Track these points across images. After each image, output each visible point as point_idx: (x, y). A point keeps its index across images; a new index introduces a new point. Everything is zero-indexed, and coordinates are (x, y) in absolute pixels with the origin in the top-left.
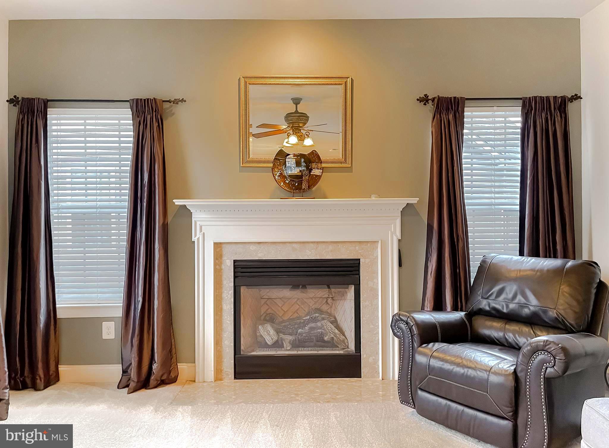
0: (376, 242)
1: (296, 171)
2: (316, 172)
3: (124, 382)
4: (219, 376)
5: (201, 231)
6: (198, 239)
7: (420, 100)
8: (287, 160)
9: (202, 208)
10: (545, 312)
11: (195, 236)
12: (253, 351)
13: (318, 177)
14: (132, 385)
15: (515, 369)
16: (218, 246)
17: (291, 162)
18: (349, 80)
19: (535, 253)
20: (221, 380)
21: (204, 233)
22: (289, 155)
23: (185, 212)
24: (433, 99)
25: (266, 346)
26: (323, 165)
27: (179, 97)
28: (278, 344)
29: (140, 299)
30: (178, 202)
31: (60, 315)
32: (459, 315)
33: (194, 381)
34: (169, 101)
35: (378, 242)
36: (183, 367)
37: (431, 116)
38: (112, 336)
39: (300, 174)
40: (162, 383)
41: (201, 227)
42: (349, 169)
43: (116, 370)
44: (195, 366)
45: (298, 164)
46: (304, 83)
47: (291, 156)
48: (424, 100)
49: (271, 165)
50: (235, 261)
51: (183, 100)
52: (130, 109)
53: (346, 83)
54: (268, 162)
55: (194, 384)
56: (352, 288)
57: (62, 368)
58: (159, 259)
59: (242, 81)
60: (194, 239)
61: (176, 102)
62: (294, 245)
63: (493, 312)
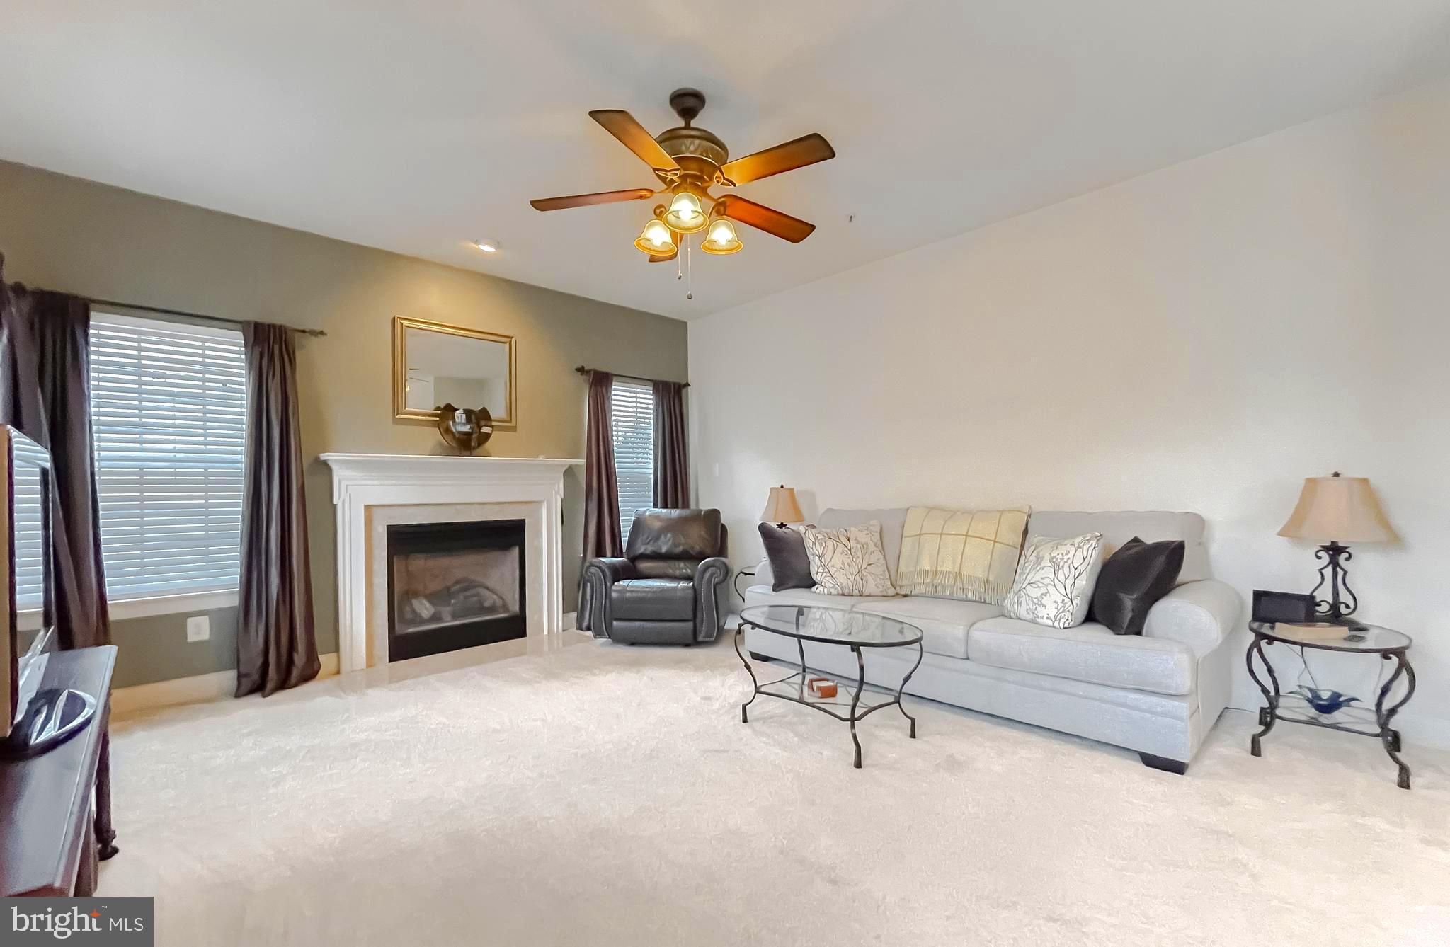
0: (540, 502)
2: (486, 430)
10: (693, 548)
15: (693, 585)
17: (460, 416)
19: (665, 506)
22: (457, 410)
26: (494, 423)
27: (318, 328)
28: (435, 618)
34: (304, 331)
38: (205, 636)
39: (470, 431)
42: (514, 429)
45: (468, 421)
47: (461, 411)
50: (389, 527)
51: (322, 333)
59: (398, 323)
62: (458, 507)
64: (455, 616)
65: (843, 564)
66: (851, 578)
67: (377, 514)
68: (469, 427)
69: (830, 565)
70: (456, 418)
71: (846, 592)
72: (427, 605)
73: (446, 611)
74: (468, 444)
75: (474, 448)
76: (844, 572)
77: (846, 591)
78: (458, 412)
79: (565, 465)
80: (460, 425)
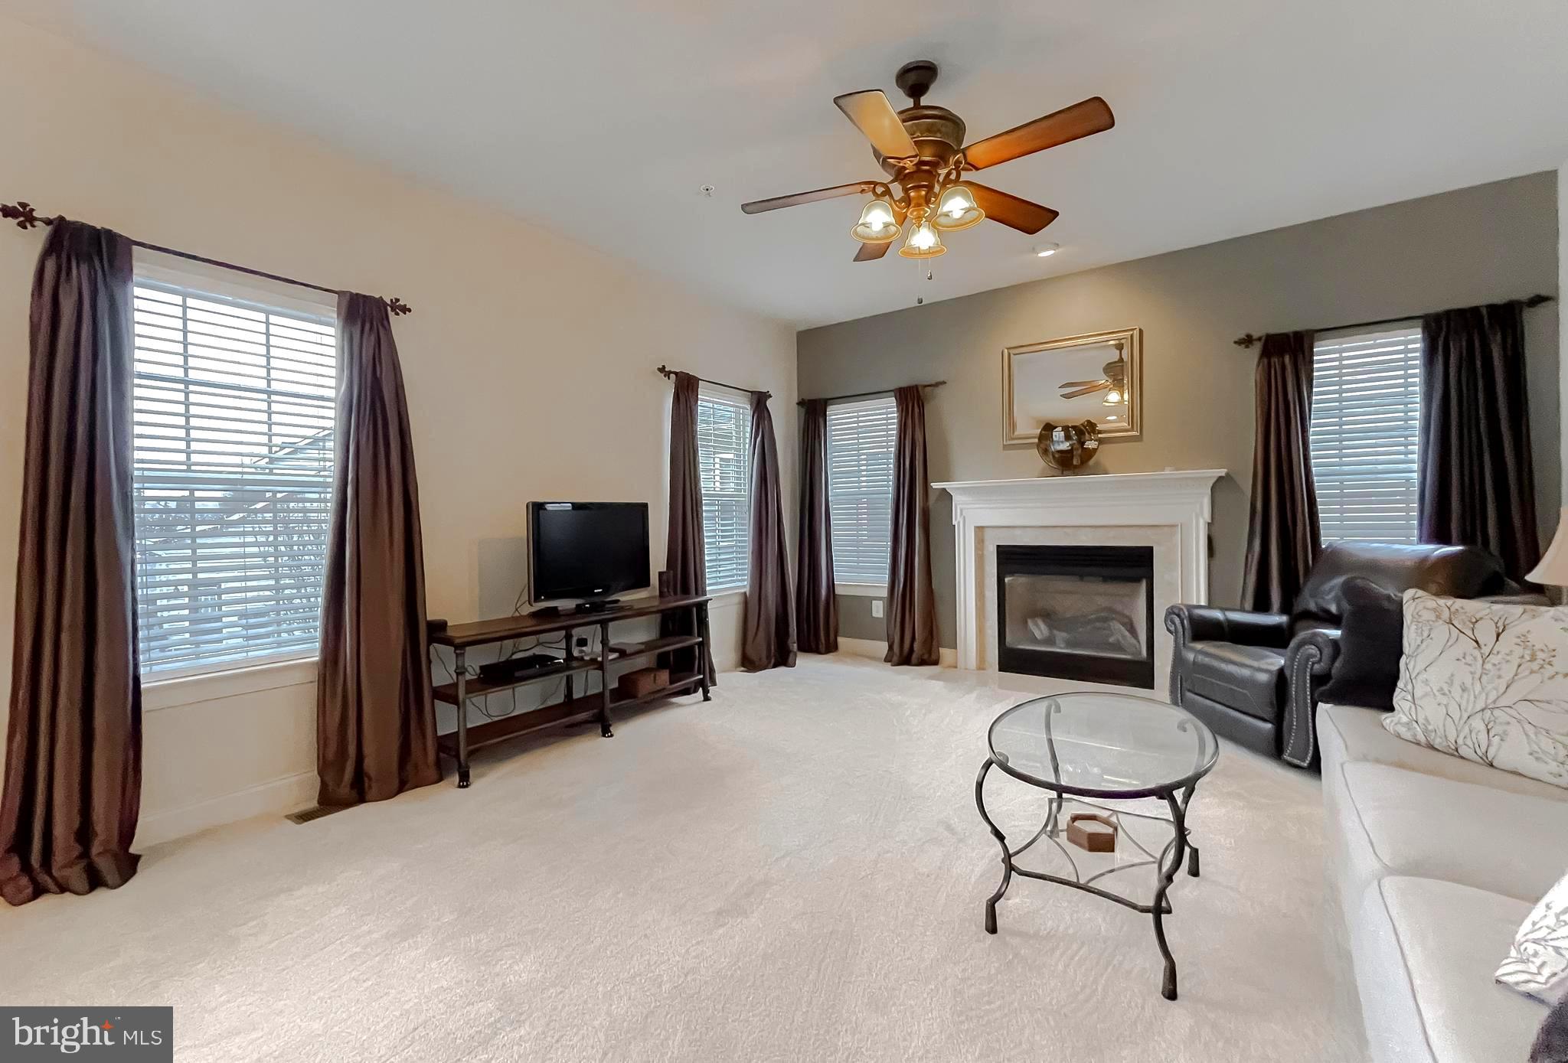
1: (1065, 446)
2: (1090, 445)
3: (889, 659)
4: (981, 666)
5: (961, 514)
6: (959, 523)
7: (1239, 342)
8: (1054, 434)
9: (964, 491)
11: (956, 520)
12: (1019, 644)
13: (1095, 450)
14: (895, 659)
16: (980, 530)
17: (1058, 434)
18: (1136, 333)
20: (984, 669)
21: (964, 517)
22: (1056, 427)
23: (946, 496)
24: (1259, 339)
25: (1035, 641)
27: (941, 379)
28: (1050, 641)
29: (902, 580)
30: (935, 485)
31: (839, 591)
32: (1283, 619)
33: (956, 667)
35: (1178, 525)
36: (945, 653)
37: (1256, 360)
39: (1070, 448)
40: (922, 663)
41: (961, 511)
43: (883, 647)
44: (957, 653)
45: (1068, 438)
46: (1090, 342)
47: (1060, 429)
48: (1247, 341)
49: (1036, 440)
50: (998, 546)
51: (944, 383)
52: (894, 398)
53: (1132, 336)
54: (1035, 438)
55: (955, 669)
56: (1144, 584)
57: (840, 640)
58: (920, 541)
60: (954, 522)
61: (937, 385)
62: (1066, 530)
63: (1321, 613)
64: (1069, 644)
65: (1451, 683)
66: (1456, 717)
67: (988, 534)
68: (1068, 444)
69: (1420, 677)
70: (1054, 437)
71: (1437, 743)
72: (1042, 626)
73: (1061, 636)
74: (1072, 462)
75: (1076, 467)
76: (1444, 700)
77: (1438, 740)
78: (1056, 430)
79: (1214, 477)
80: (1060, 442)
